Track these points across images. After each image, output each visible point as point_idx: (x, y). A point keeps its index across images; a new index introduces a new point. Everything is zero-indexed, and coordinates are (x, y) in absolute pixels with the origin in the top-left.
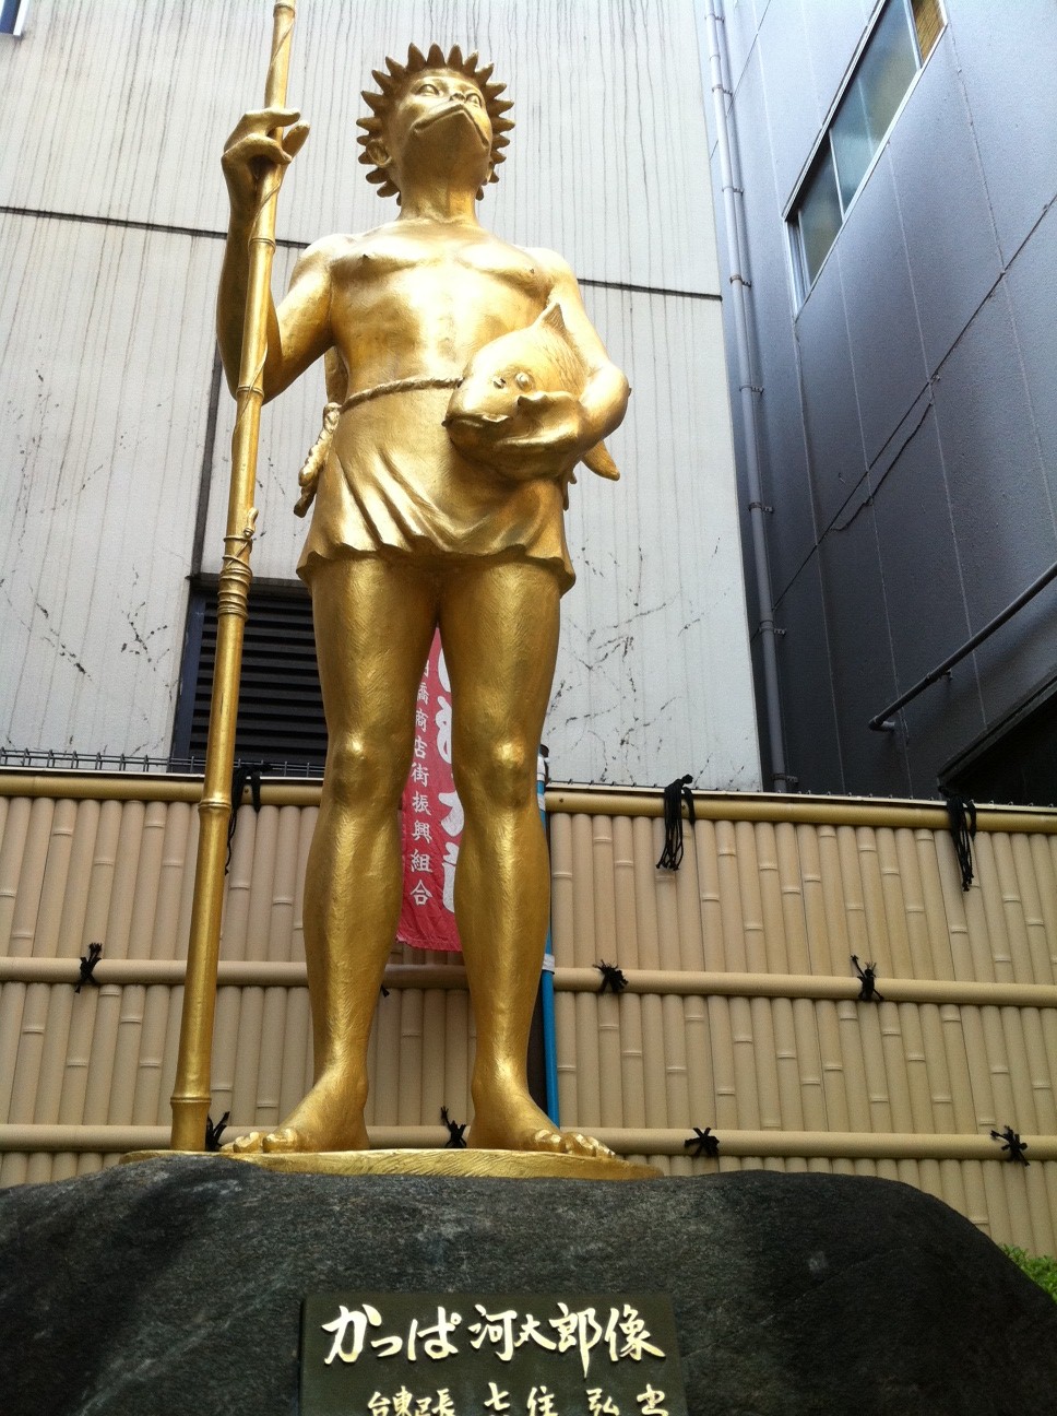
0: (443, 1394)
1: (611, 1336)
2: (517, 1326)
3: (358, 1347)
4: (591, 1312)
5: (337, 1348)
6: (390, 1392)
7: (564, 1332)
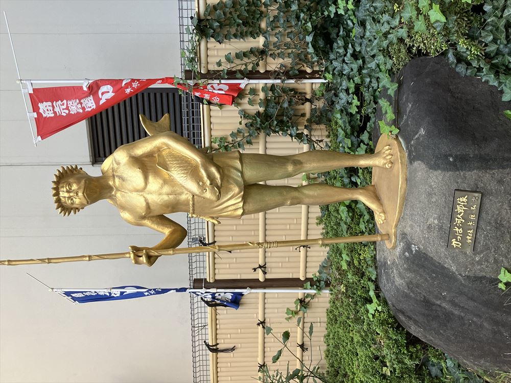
0: (468, 231)
1: (462, 203)
2: (458, 218)
3: (459, 243)
4: (458, 206)
5: (459, 246)
6: (467, 239)
7: (461, 211)
